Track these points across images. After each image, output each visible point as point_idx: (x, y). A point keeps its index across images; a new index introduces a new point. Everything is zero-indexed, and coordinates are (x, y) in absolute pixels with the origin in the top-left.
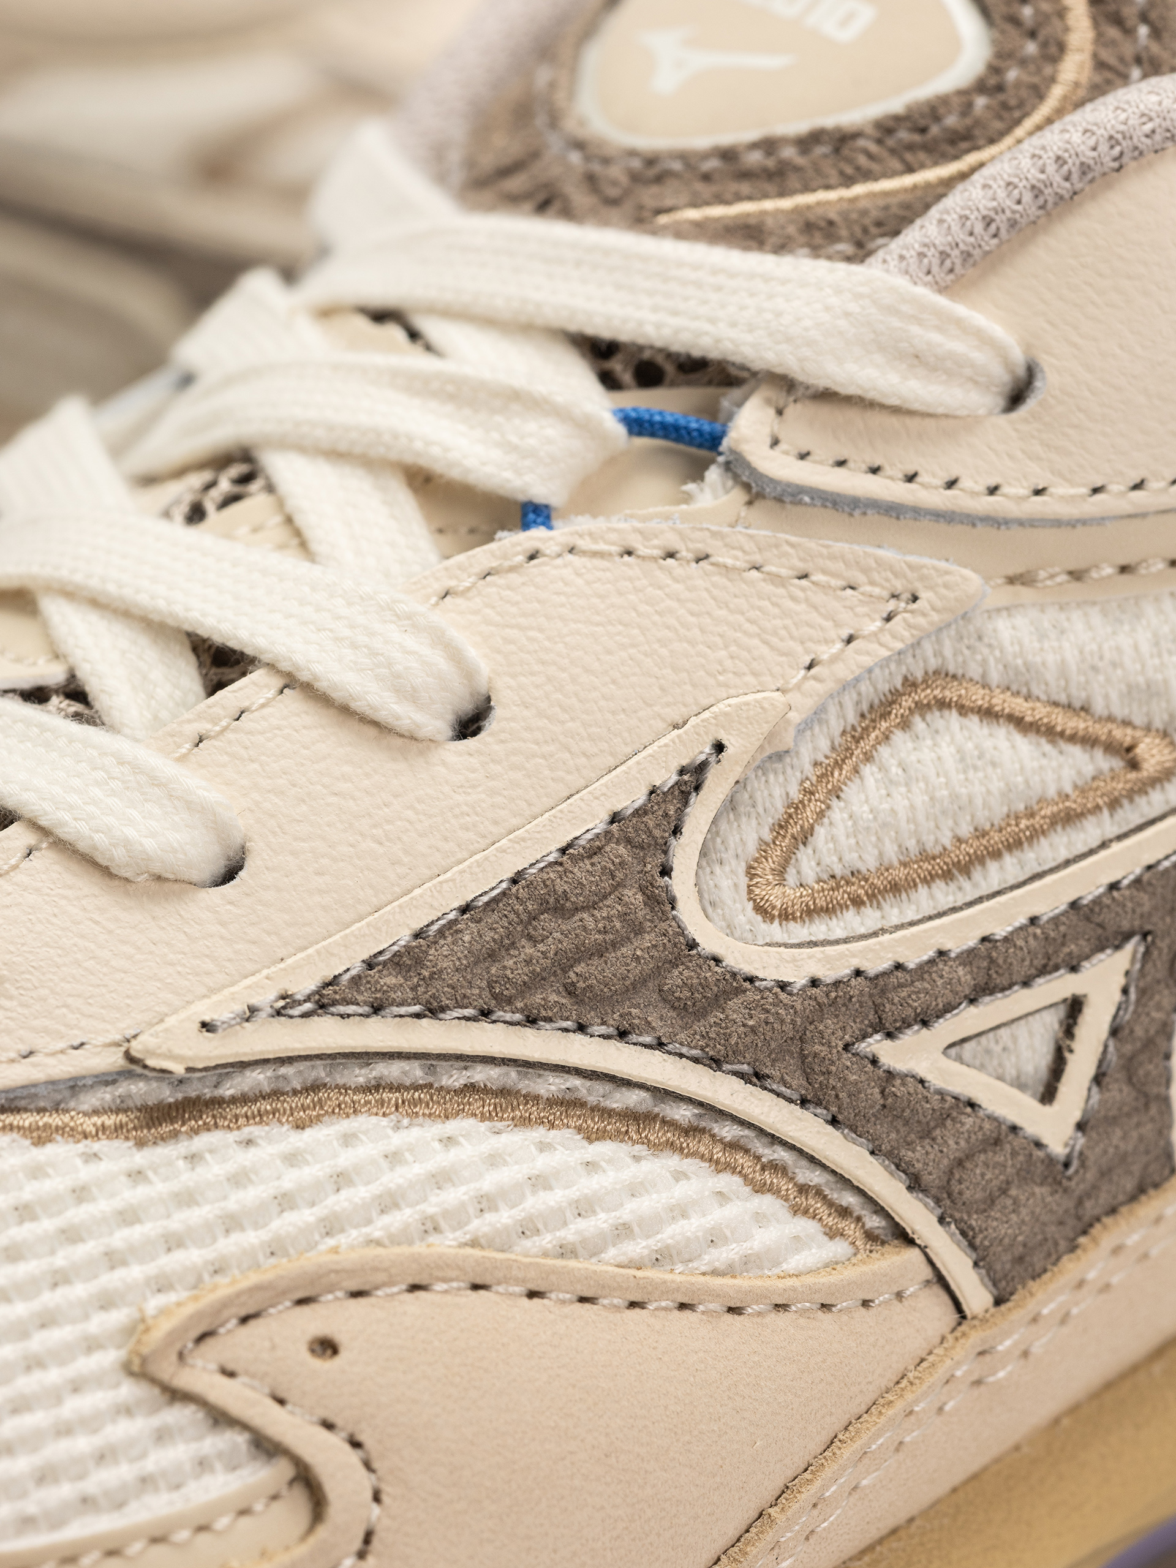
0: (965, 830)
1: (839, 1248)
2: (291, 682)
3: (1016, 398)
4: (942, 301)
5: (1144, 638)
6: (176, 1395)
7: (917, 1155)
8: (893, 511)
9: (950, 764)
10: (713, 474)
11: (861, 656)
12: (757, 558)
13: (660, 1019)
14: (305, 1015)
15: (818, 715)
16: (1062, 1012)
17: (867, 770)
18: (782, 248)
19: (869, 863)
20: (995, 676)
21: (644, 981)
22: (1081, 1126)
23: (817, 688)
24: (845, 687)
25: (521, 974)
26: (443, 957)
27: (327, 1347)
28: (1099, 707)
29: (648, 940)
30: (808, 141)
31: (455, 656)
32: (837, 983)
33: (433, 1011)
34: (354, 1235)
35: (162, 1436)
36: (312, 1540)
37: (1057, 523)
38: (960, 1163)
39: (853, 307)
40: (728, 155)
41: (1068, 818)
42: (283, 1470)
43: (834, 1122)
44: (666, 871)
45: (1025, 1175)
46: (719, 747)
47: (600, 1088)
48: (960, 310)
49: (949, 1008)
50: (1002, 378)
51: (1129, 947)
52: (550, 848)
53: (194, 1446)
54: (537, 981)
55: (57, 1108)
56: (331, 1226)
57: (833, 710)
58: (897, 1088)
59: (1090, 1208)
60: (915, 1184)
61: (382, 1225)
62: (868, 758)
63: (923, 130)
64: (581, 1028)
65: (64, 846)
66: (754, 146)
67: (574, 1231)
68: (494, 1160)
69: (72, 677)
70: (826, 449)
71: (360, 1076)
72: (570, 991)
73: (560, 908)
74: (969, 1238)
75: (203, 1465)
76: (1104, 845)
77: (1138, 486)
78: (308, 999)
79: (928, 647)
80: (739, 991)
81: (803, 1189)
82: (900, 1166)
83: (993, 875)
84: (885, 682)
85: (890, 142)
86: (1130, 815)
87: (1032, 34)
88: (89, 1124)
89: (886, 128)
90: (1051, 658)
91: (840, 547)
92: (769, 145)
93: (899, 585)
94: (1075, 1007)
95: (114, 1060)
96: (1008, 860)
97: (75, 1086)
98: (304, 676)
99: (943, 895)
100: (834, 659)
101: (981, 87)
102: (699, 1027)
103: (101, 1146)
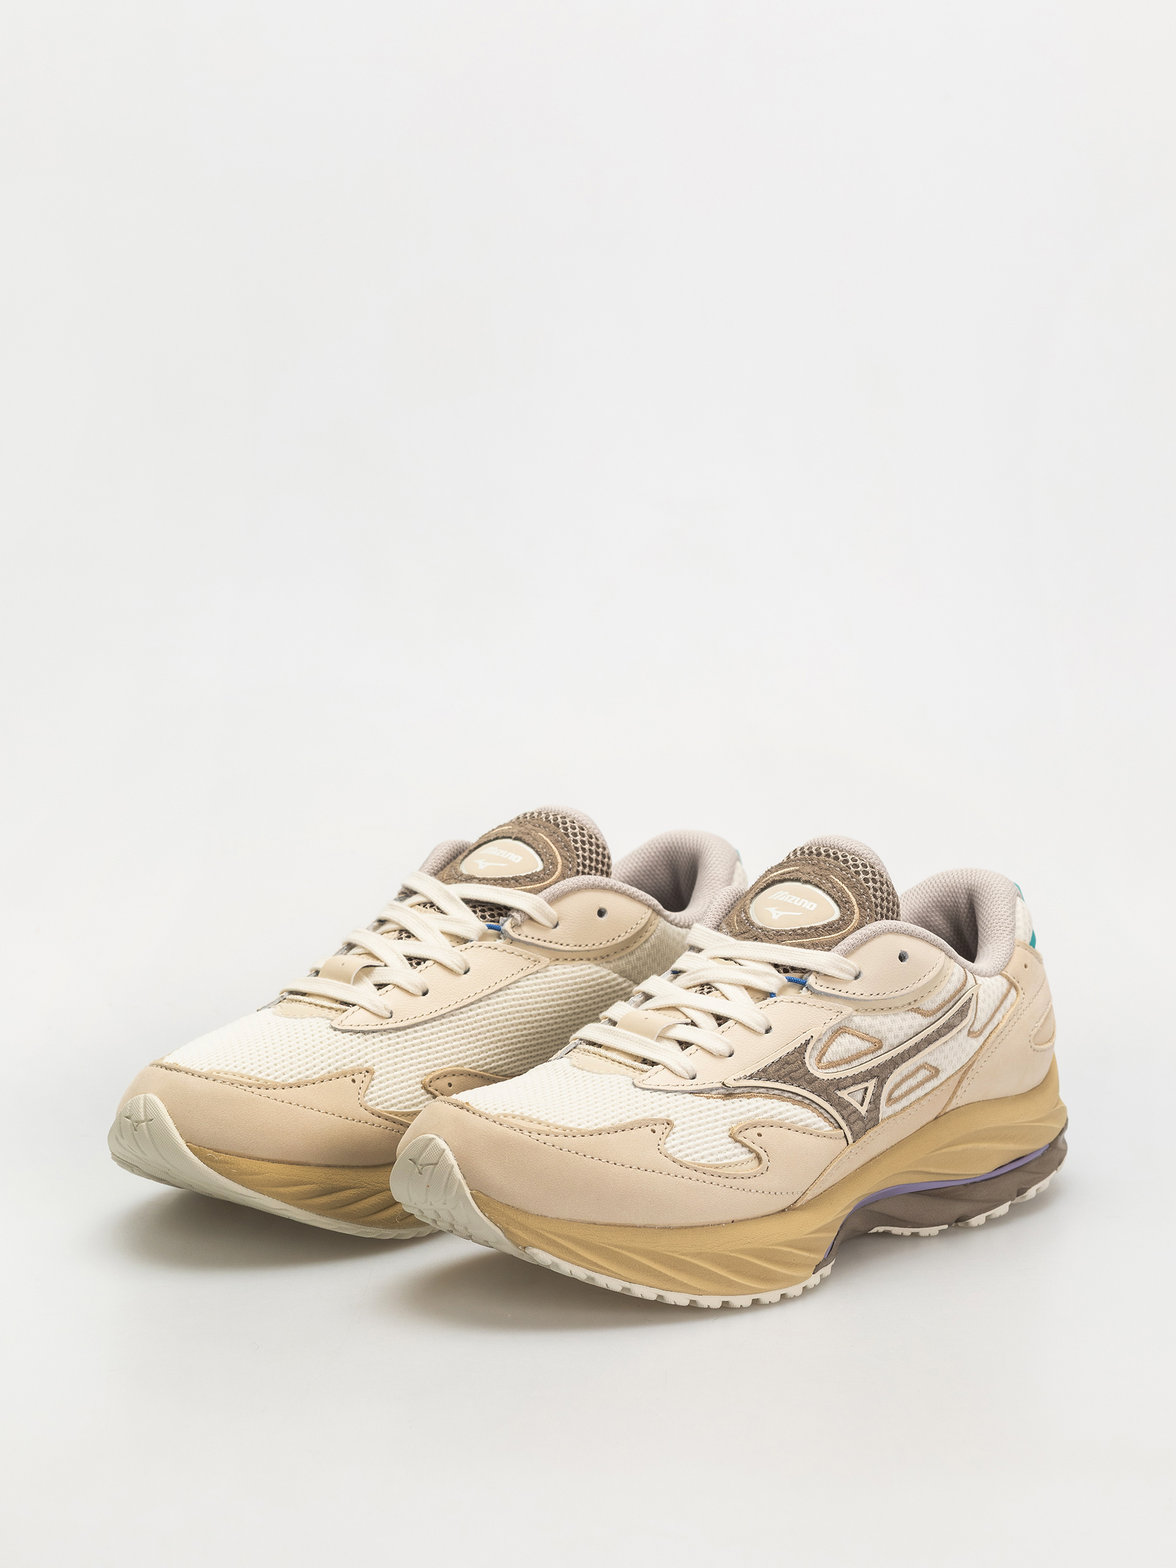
0: (850, 1055)
1: (831, 1128)
2: (737, 1022)
3: (856, 978)
4: (845, 959)
5: (878, 1022)
6: (736, 1141)
7: (843, 1112)
8: (837, 997)
9: (848, 1043)
10: (804, 989)
11: (833, 1023)
12: (815, 1004)
13: (805, 1084)
14: (749, 1079)
15: (826, 1033)
16: (864, 1090)
17: (834, 1043)
18: (809, 948)
19: (835, 1060)
20: (854, 1028)
21: (801, 1077)
22: (867, 1111)
23: (826, 1028)
24: (831, 1028)
25: (783, 1074)
26: (770, 1070)
27: (760, 1135)
28: (871, 1035)
29: (802, 1070)
30: (810, 928)
31: (766, 1019)
32: (832, 1080)
33: (769, 1080)
34: (760, 1117)
35: (736, 1148)
36: (760, 1167)
37: (865, 1000)
38: (850, 1115)
39: (830, 959)
40: (794, 931)
41: (866, 1054)
42: (753, 1155)
43: (831, 1105)
44: (804, 1058)
45: (858, 1119)
46: (812, 1037)
47: (795, 1096)
48: (849, 961)
49: (849, 1086)
50: (855, 974)
51: (875, 1079)
52: (785, 1053)
53: (740, 1150)
54: (786, 1075)
55: (709, 1093)
56: (757, 1115)
57: (828, 1032)
58: (841, 1100)
59: (867, 1127)
60: (843, 1118)
61: (765, 1115)
62: (834, 1041)
63: (832, 927)
64: (792, 1085)
65: (703, 1048)
66: (799, 929)
67: (794, 1119)
68: (780, 1106)
69: (692, 1021)
70: (825, 985)
71: (756, 1091)
72: (791, 1078)
73: (788, 1063)
74: (851, 1129)
75: (742, 1153)
76: (872, 1059)
77: (878, 994)
78: (749, 1076)
79: (843, 1022)
80: (817, 1080)
81: (825, 1117)
82: (841, 1114)
83: (855, 1063)
84: (837, 1027)
85: (825, 929)
86: (876, 1055)
87: (848, 910)
88: (715, 1096)
89: (824, 926)
90: (864, 1025)
91: (828, 1003)
92: (802, 929)
93: (839, 1010)
94: (866, 1089)
95: (720, 1085)
96: (856, 1061)
97: (712, 1090)
98: (740, 1021)
99: (846, 1066)
100: (829, 1022)
101: (840, 919)
102: (811, 1086)
103: (717, 1100)
